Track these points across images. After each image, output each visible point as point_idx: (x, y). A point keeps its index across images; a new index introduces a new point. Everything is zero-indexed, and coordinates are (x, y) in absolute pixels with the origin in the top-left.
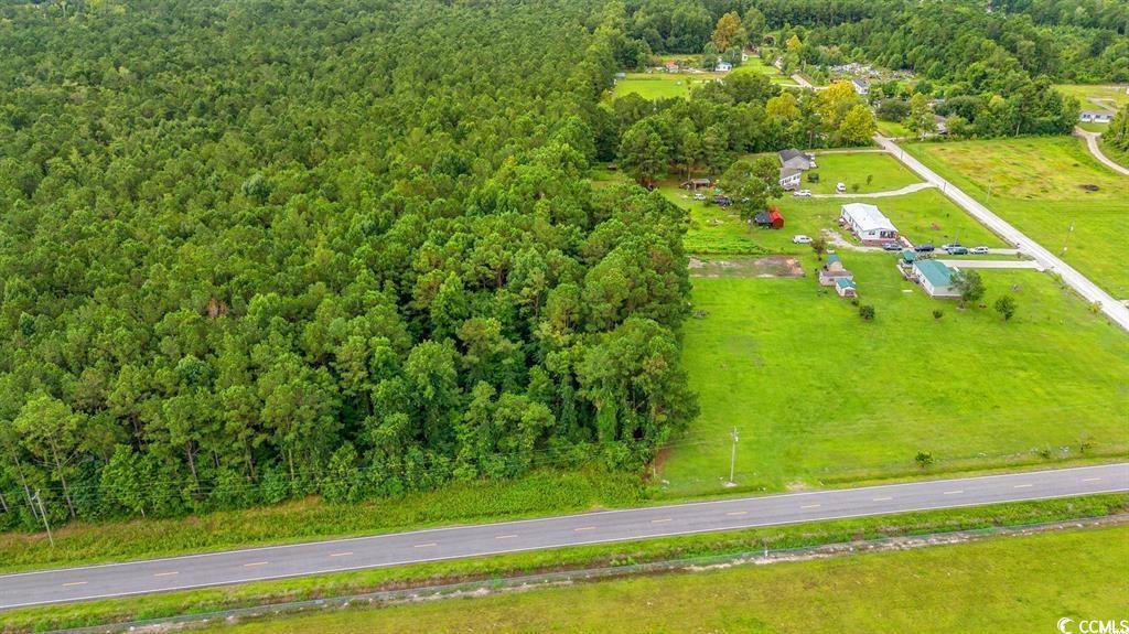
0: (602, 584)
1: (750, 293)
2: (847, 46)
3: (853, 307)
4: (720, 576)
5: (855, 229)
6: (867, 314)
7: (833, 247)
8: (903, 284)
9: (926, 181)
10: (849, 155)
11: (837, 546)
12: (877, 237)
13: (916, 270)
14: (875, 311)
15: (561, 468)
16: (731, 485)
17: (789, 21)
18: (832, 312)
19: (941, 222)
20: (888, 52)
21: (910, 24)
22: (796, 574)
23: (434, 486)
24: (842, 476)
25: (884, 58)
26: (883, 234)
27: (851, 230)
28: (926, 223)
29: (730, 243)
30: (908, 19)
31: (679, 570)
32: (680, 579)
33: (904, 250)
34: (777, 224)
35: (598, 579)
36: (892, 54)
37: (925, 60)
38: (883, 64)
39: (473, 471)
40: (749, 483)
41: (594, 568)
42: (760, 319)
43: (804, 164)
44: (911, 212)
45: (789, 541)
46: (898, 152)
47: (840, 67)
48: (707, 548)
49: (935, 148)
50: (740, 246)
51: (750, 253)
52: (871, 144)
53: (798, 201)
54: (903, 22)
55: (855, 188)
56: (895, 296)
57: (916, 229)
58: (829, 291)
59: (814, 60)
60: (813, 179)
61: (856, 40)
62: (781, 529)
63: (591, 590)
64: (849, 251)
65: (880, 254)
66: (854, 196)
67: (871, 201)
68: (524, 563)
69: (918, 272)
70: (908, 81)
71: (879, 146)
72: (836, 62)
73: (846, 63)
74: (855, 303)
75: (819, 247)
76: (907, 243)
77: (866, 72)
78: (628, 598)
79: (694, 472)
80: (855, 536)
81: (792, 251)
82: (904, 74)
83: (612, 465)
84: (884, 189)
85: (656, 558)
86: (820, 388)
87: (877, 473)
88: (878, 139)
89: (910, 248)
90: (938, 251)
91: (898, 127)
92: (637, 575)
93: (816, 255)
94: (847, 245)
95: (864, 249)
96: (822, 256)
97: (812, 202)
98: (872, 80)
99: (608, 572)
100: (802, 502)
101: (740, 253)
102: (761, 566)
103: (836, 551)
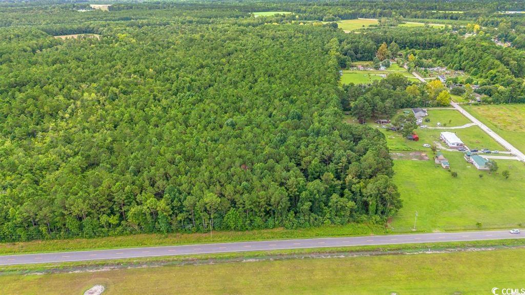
0: (379, 256)
1: (410, 166)
2: (435, 59)
3: (448, 172)
4: (415, 256)
5: (447, 142)
6: (455, 175)
7: (439, 149)
8: (467, 164)
9: (473, 122)
10: (440, 110)
11: (452, 250)
12: (455, 145)
13: (472, 159)
14: (458, 174)
15: (358, 222)
16: (414, 230)
17: (408, 46)
18: (441, 174)
19: (480, 140)
20: (453, 63)
21: (462, 50)
22: (440, 256)
23: (319, 226)
24: (451, 229)
25: (452, 65)
26: (458, 145)
27: (445, 142)
28: (474, 140)
29: (400, 146)
30: (462, 48)
31: (402, 254)
32: (403, 256)
33: (466, 151)
34: (416, 139)
35: (378, 255)
36: (455, 64)
37: (470, 67)
38: (451, 68)
39: (330, 222)
40: (420, 230)
41: (376, 252)
42: (415, 176)
43: (423, 114)
44: (467, 135)
45: (436, 247)
46: (461, 110)
47: (432, 69)
48: (410, 248)
49: (475, 108)
50: (403, 147)
51: (407, 150)
52: (449, 106)
53: (423, 129)
54: (459, 49)
55: (445, 125)
56: (464, 169)
57: (470, 142)
58: (439, 166)
59: (421, 65)
60: (427, 121)
61: (439, 56)
62: (433, 243)
63: (376, 258)
64: (445, 150)
65: (457, 152)
66: (444, 128)
67: (451, 131)
68: (353, 249)
69: (472, 160)
70: (462, 77)
71: (453, 107)
72: (431, 66)
73: (435, 67)
74: (449, 171)
75: (434, 149)
76: (467, 148)
77: (444, 71)
78: (388, 260)
79: (401, 226)
80: (457, 247)
81: (423, 150)
82: (460, 72)
83: (375, 222)
84: (456, 126)
85: (394, 250)
86: (440, 200)
87: (463, 228)
88: (453, 103)
89: (468, 150)
90: (479, 152)
91: (459, 97)
92: (389, 254)
93: (433, 152)
94: (444, 148)
95: (451, 150)
96: (435, 152)
97: (428, 130)
98: (447, 75)
99: (380, 253)
100: (438, 236)
101: (404, 150)
102: (428, 254)
103: (451, 251)
